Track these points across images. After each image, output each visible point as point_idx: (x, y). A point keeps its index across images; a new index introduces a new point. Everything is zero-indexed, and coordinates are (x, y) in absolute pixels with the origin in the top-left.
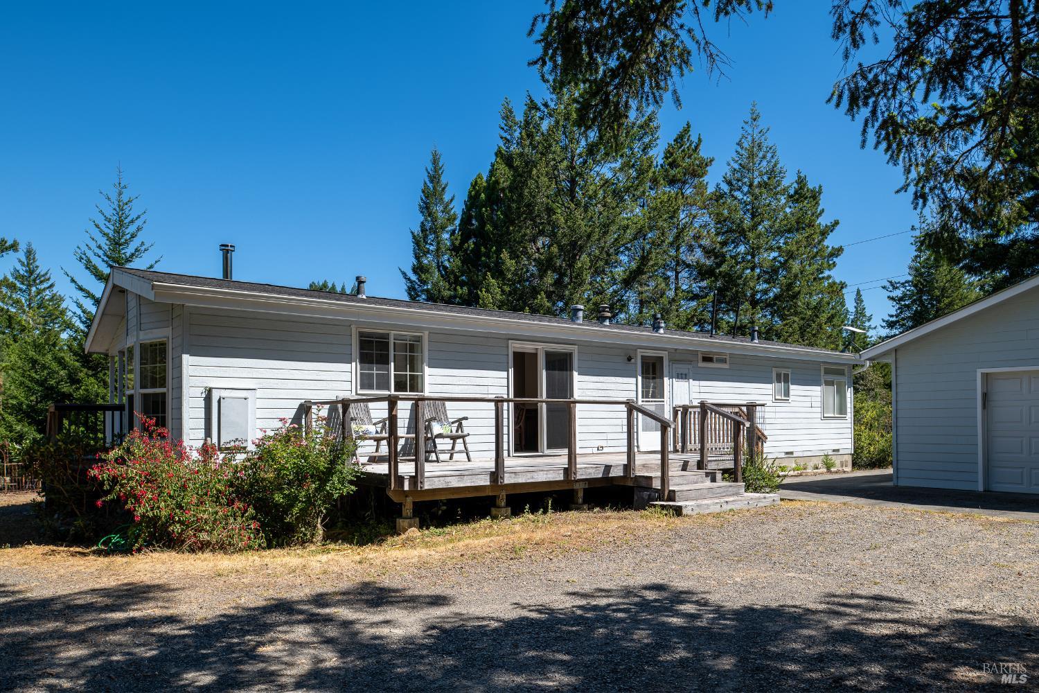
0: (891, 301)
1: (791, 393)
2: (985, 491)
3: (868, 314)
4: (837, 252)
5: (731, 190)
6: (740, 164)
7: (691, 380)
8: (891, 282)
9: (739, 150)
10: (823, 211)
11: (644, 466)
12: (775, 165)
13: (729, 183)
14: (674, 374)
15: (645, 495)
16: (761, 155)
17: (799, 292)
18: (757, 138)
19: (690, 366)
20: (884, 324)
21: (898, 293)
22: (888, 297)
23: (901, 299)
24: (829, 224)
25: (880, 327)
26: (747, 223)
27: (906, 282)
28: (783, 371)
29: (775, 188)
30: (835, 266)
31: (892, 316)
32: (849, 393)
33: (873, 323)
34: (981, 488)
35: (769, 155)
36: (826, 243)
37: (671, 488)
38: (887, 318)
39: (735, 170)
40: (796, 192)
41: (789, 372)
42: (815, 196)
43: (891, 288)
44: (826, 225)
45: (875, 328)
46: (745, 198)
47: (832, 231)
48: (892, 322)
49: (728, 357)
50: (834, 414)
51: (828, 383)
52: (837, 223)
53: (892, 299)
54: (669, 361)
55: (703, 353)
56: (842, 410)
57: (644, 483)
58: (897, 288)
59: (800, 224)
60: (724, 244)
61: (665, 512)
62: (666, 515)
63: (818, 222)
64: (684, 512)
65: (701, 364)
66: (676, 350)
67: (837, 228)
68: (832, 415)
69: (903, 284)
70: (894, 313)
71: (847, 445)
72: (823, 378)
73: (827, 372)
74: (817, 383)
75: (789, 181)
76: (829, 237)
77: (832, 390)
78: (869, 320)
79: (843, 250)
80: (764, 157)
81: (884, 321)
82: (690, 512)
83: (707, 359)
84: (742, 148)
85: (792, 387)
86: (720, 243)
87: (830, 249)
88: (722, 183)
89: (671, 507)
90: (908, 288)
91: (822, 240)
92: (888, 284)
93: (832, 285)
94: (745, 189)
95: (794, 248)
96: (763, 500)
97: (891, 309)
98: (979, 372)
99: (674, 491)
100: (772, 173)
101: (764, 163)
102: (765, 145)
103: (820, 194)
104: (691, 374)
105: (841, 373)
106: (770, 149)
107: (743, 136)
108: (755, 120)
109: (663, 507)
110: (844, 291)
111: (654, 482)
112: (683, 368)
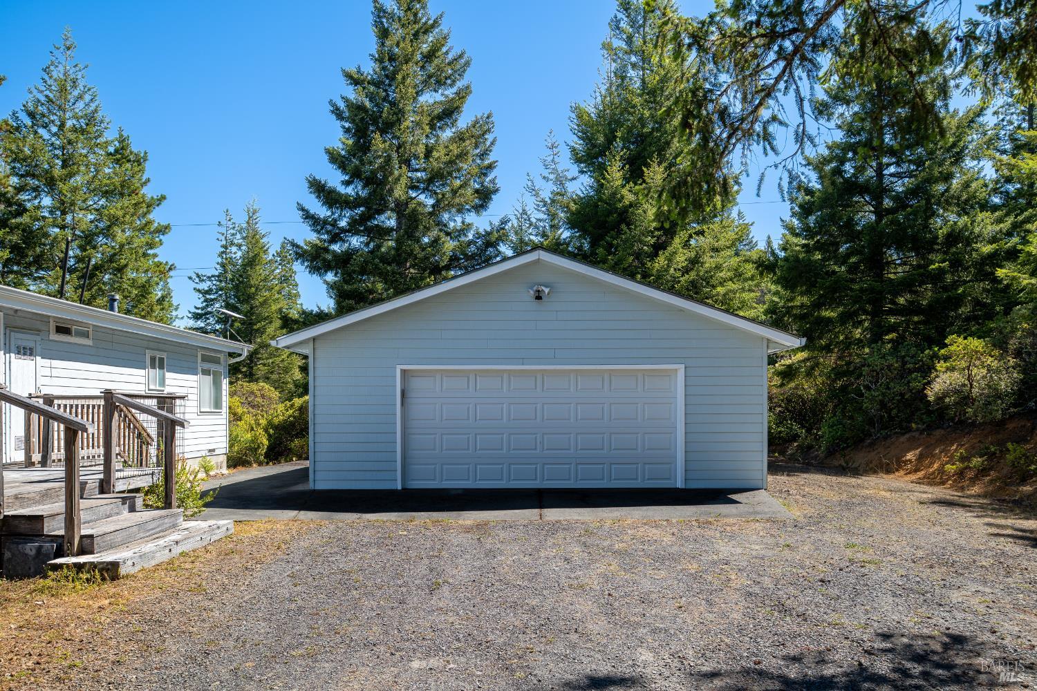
0: (198, 293)
1: (167, 382)
2: (403, 489)
3: (175, 304)
4: (164, 230)
5: (34, 125)
6: (47, 96)
7: (38, 358)
8: (197, 274)
9: (46, 77)
10: (148, 180)
11: (16, 497)
12: (96, 111)
13: (32, 115)
14: (13, 348)
15: (30, 548)
16: (76, 93)
17: (126, 266)
18: (71, 72)
19: (38, 338)
20: (190, 315)
21: (205, 286)
22: (195, 289)
23: (209, 292)
24: (155, 197)
25: (186, 318)
26: (57, 172)
27: (213, 276)
28: (158, 355)
29: (96, 138)
30: (161, 244)
31: (196, 308)
32: (225, 383)
33: (180, 313)
34: (399, 487)
35: (87, 98)
36: (151, 217)
37: (84, 532)
38: (194, 310)
39: (39, 101)
40: (117, 151)
41: (164, 356)
42: (139, 161)
43: (197, 280)
44: (152, 198)
45: (182, 318)
46: (53, 139)
47: (158, 205)
48: (198, 314)
49: (90, 330)
50: (210, 408)
51: (206, 372)
52: (163, 198)
53: (199, 291)
54: (5, 328)
55: (56, 319)
56: (217, 404)
57: (24, 527)
58: (203, 280)
59: (124, 190)
60: (20, 189)
61: (84, 576)
62: (88, 580)
63: (142, 192)
64: (123, 571)
65: (55, 337)
66: (16, 311)
67: (164, 203)
68: (208, 410)
69: (208, 277)
70: (200, 305)
71: (221, 444)
72: (201, 365)
73: (205, 359)
74: (193, 372)
75: (110, 135)
76: (155, 211)
77: (208, 379)
78: (176, 309)
79: (170, 228)
80: (80, 97)
81: (190, 313)
82: (132, 571)
83: (63, 330)
84: (51, 77)
85: (168, 375)
86: (15, 188)
87: (156, 225)
88: (20, 111)
89: (93, 566)
90: (214, 282)
91: (148, 212)
92: (194, 277)
93: (158, 265)
94: (54, 129)
95: (120, 213)
96: (217, 531)
97: (198, 302)
98: (399, 368)
99: (91, 537)
100: (91, 119)
101: (80, 105)
102: (81, 83)
103: (145, 161)
104: (39, 349)
105: (216, 361)
106: (89, 90)
107: (52, 64)
108: (68, 49)
109: (79, 567)
110: (171, 273)
111: (46, 525)
112: (27, 340)
